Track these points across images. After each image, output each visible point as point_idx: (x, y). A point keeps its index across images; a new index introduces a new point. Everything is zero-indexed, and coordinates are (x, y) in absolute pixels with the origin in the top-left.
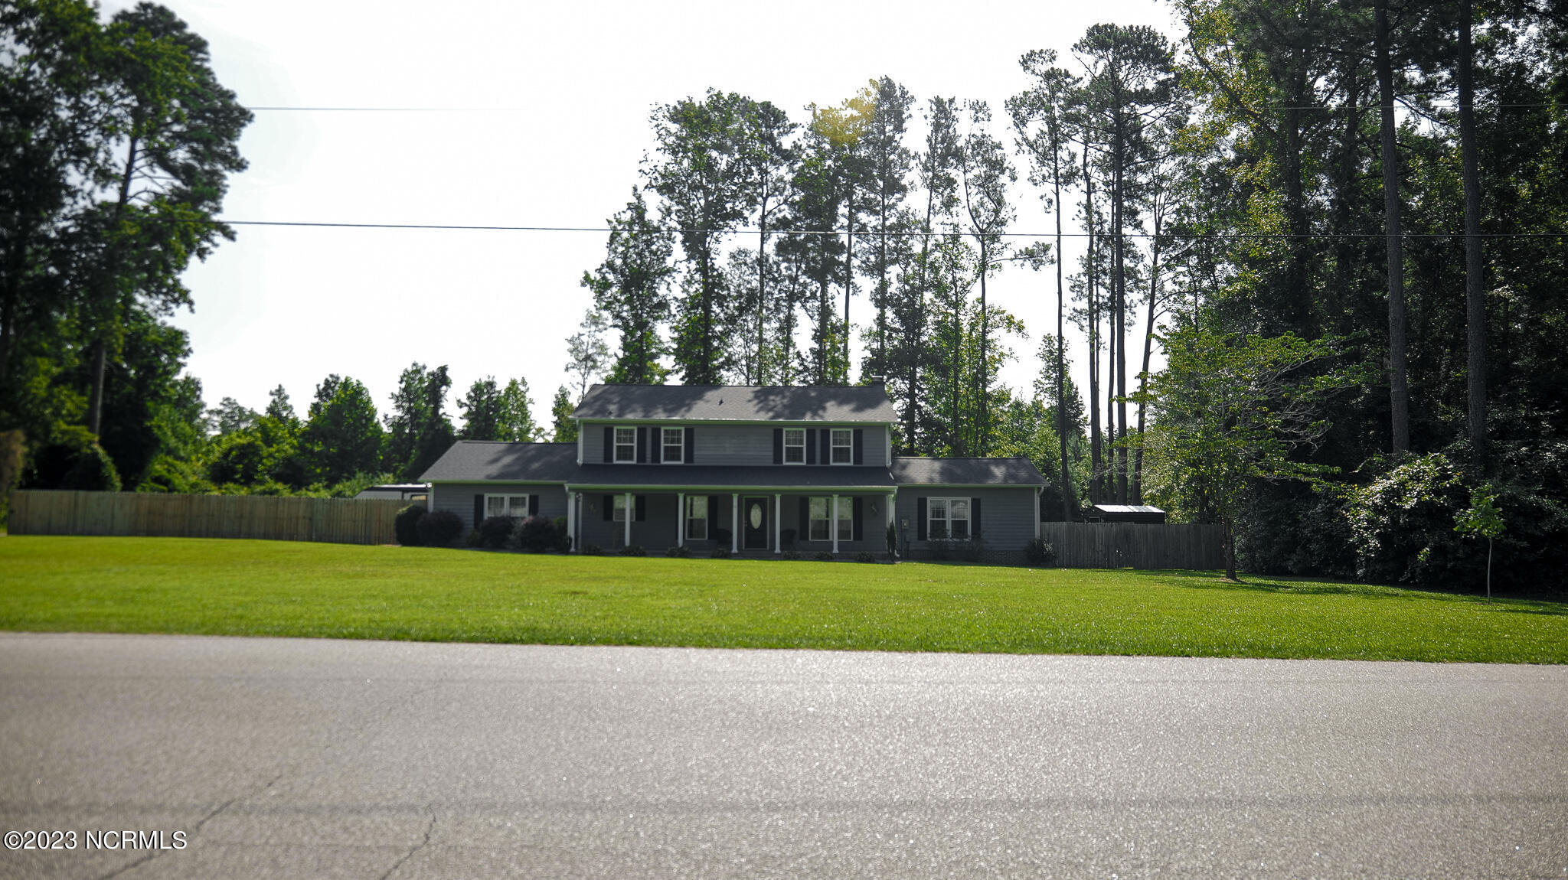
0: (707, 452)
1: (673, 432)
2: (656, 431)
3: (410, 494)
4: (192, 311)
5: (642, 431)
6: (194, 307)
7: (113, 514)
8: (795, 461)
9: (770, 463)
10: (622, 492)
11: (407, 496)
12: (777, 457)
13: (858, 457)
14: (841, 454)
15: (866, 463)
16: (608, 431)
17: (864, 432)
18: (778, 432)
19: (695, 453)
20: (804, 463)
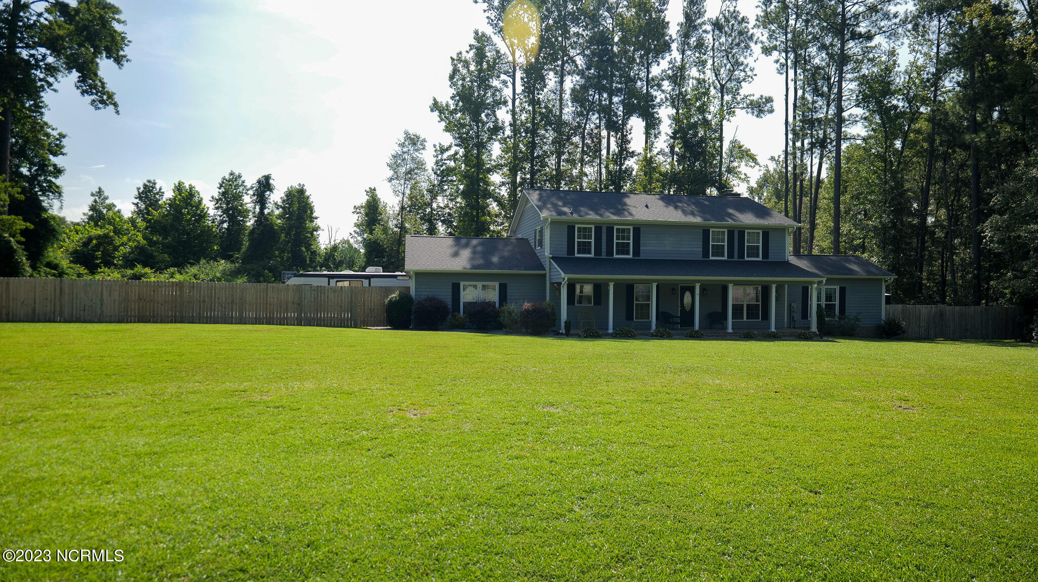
0: (651, 247)
1: (623, 230)
2: (610, 229)
3: (336, 280)
4: (117, 112)
5: (598, 229)
6: (119, 109)
7: (102, 300)
8: (718, 256)
9: (700, 257)
10: (584, 282)
11: (333, 281)
12: (706, 253)
13: (766, 254)
14: (753, 251)
15: (772, 258)
16: (571, 228)
17: (770, 233)
18: (706, 232)
19: (641, 248)
20: (725, 258)
